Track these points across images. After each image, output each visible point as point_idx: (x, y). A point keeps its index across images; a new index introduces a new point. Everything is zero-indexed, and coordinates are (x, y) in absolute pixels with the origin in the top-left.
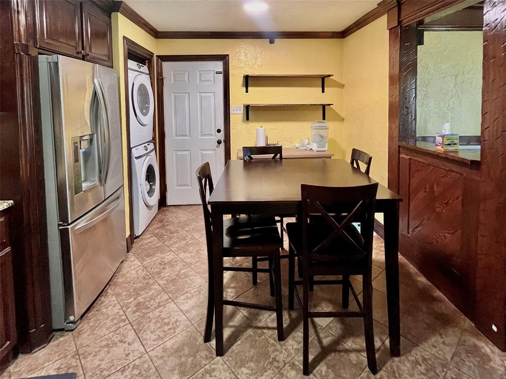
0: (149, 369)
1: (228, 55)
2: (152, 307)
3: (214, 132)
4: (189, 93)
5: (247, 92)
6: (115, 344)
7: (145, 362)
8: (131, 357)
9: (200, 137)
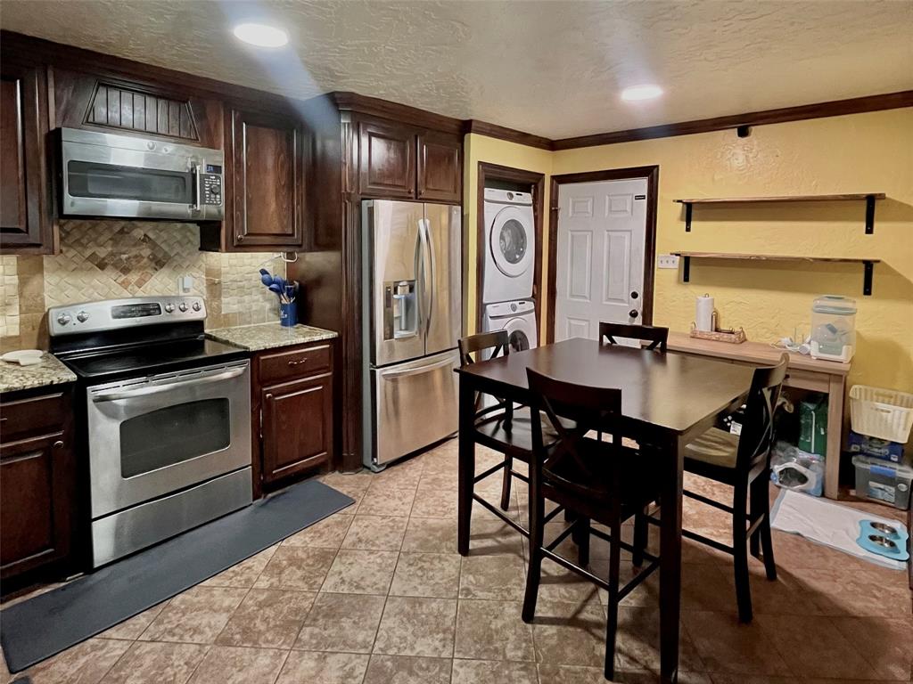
0: (402, 528)
1: (657, 166)
2: (445, 488)
3: (627, 295)
4: (592, 231)
5: (688, 230)
6: (394, 498)
7: (402, 522)
8: (396, 513)
9: (605, 303)
